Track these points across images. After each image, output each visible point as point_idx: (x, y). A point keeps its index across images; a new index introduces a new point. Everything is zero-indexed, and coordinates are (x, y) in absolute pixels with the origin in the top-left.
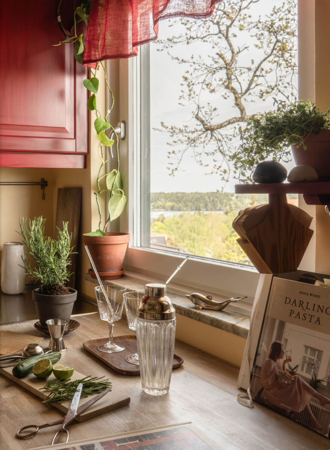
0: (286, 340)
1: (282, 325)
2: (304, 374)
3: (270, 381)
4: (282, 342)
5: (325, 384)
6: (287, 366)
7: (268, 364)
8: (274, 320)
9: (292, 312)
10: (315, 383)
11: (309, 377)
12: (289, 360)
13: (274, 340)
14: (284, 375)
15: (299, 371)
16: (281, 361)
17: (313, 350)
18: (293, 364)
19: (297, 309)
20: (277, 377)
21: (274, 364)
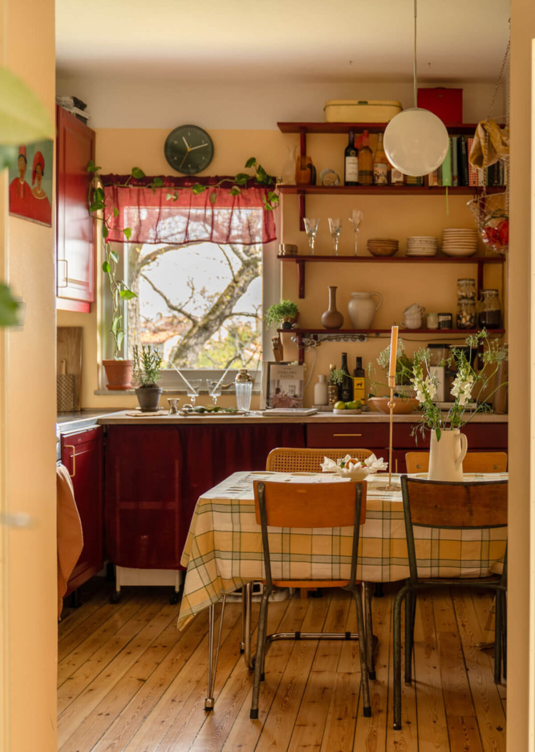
0: (281, 386)
1: (278, 381)
2: (290, 395)
3: (278, 401)
4: (280, 387)
5: (298, 395)
6: (283, 394)
7: (276, 396)
8: (274, 381)
9: (281, 376)
10: (295, 396)
11: (293, 395)
12: (284, 392)
13: (276, 387)
14: (283, 398)
15: (288, 395)
16: (280, 393)
17: (292, 386)
18: (285, 393)
19: (283, 375)
20: (280, 399)
21: (278, 395)
